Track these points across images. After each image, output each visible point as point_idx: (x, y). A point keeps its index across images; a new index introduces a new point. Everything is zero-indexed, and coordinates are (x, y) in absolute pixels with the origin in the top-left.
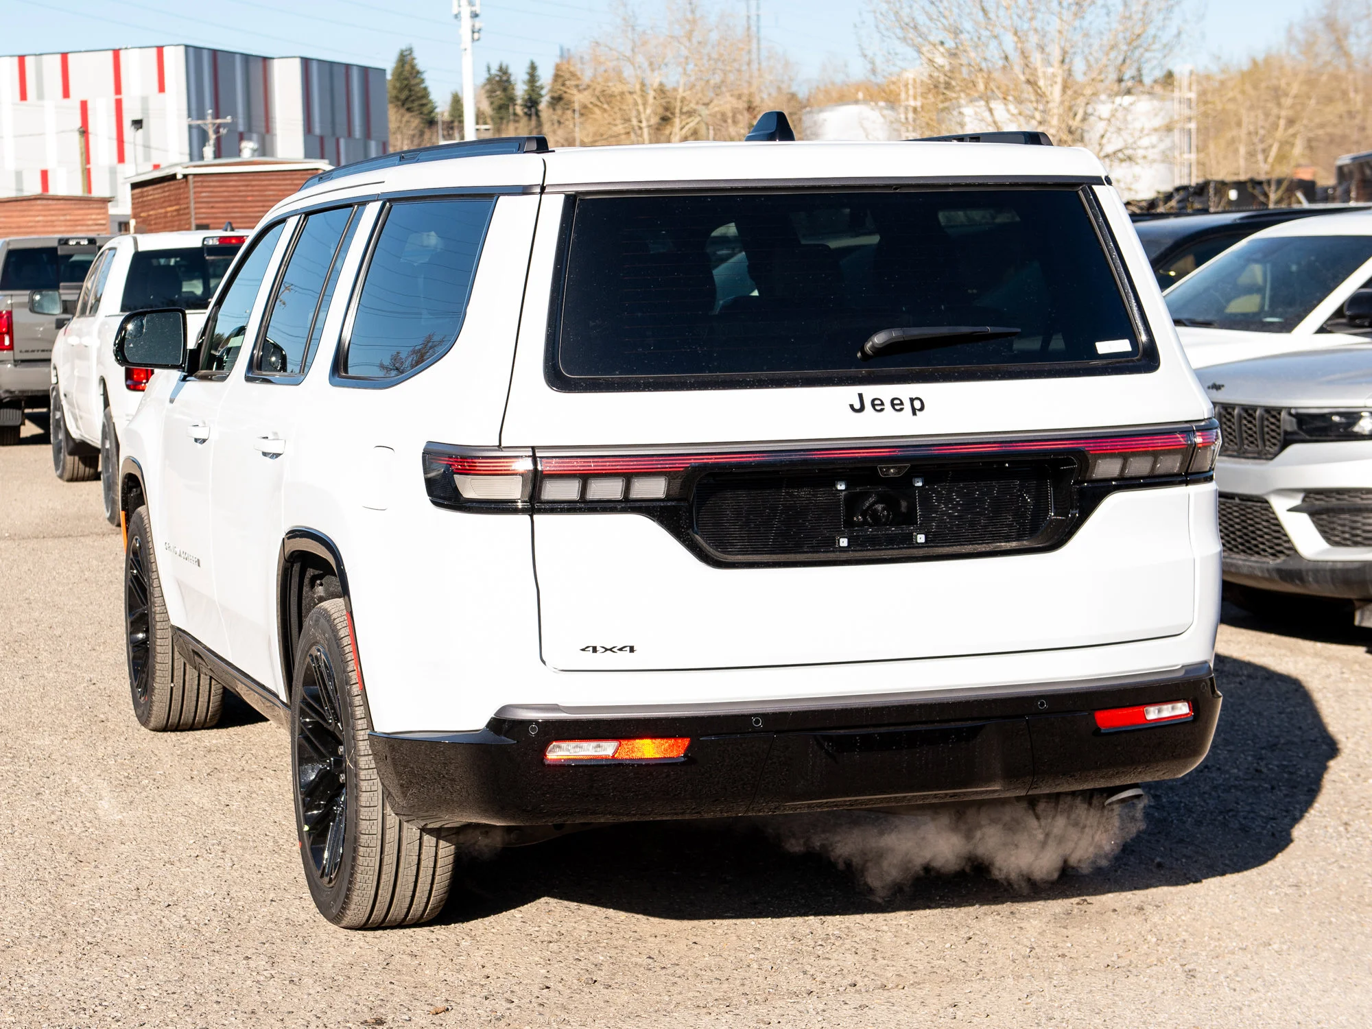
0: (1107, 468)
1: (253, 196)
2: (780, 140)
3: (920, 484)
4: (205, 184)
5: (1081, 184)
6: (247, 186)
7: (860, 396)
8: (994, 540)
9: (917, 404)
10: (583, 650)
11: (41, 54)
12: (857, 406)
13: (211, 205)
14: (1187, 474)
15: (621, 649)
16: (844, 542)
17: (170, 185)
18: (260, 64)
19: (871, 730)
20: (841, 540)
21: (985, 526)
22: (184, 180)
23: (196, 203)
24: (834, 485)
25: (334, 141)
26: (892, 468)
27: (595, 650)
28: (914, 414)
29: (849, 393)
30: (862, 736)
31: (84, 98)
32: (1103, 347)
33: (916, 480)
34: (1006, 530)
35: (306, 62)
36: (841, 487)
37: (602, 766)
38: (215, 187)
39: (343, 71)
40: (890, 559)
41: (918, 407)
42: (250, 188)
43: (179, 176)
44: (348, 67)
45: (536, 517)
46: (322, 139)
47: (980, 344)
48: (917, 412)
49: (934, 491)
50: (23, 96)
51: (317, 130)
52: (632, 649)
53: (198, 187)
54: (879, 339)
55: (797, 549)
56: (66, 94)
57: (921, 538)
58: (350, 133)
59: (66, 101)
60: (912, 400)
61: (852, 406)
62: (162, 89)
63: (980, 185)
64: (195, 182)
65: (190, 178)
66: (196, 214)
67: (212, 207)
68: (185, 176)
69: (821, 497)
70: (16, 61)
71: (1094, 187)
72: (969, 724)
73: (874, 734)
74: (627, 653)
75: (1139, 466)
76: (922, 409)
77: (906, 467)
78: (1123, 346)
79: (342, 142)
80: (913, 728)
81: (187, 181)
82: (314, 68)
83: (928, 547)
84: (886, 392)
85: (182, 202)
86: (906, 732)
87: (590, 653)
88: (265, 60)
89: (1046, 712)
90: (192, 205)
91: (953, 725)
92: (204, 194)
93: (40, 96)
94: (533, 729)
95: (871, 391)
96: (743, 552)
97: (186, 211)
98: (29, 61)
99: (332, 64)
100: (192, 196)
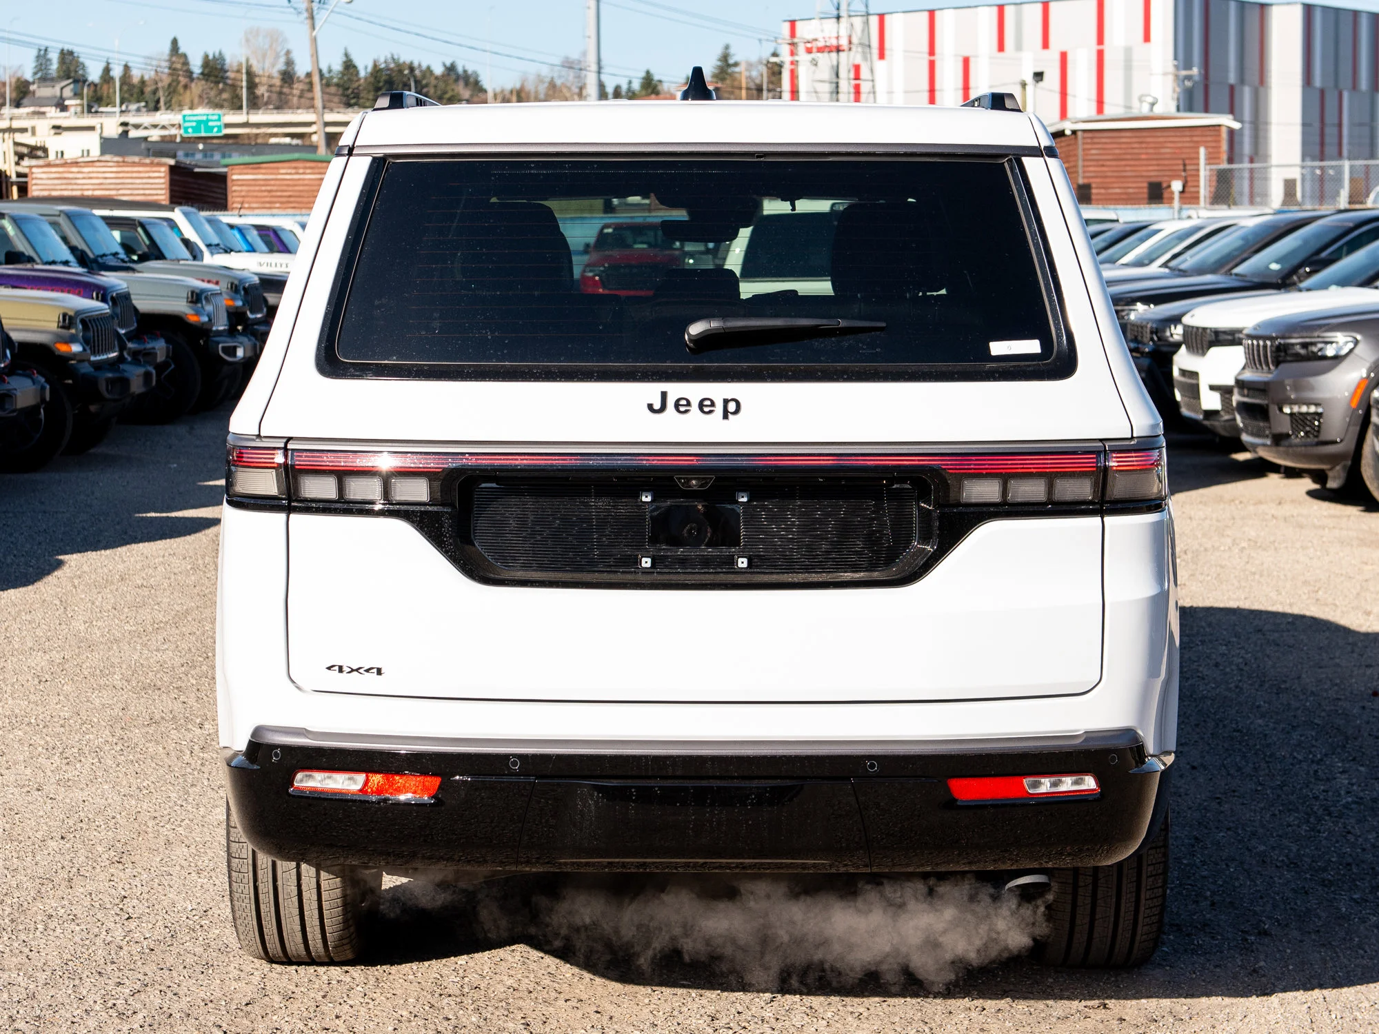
0: (984, 491)
1: (1147, 154)
2: (692, 99)
3: (745, 499)
4: (1096, 140)
5: (1006, 155)
6: (1141, 143)
7: (664, 395)
8: (838, 570)
9: (732, 407)
10: (329, 668)
11: (1021, 4)
12: (657, 406)
13: (1101, 163)
14: (1103, 501)
15: (367, 671)
16: (646, 563)
17: (1061, 142)
18: (1257, 10)
19: (651, 783)
20: (644, 560)
21: (828, 552)
22: (1073, 136)
23: (1084, 160)
24: (638, 496)
25: (1336, 93)
26: (695, 479)
27: (341, 669)
28: (725, 416)
29: (651, 391)
30: (638, 788)
31: (1064, 49)
32: (998, 348)
33: (741, 494)
34: (854, 558)
35: (1308, 10)
36: (646, 498)
37: (347, 801)
38: (1106, 143)
39: (1351, 18)
40: (692, 585)
41: (731, 409)
42: (1144, 145)
43: (1068, 132)
44: (1356, 14)
45: (292, 516)
46: (1322, 92)
47: (833, 339)
48: (730, 416)
49: (764, 508)
50: (1001, 48)
51: (1318, 82)
52: (379, 672)
53: (1087, 143)
54: (696, 329)
55: (590, 566)
56: (1046, 45)
57: (743, 563)
58: (1355, 86)
59: (1046, 52)
60: (726, 402)
61: (650, 407)
62: (1147, 38)
63: (906, 154)
64: (1084, 138)
65: (1079, 134)
66: (1084, 172)
67: (1103, 166)
68: (1074, 132)
69: (623, 508)
70: (995, 10)
71: (1024, 159)
72: (778, 782)
73: (655, 787)
74: (373, 676)
75: (1033, 490)
76: (737, 412)
77: (711, 479)
78: (1032, 346)
79: (1346, 95)
80: (704, 783)
81: (1076, 138)
82: (1318, 17)
83: (749, 573)
84: (695, 391)
85: (1071, 159)
86: (694, 788)
87: (335, 673)
88: (1263, 6)
89: (877, 775)
90: (1080, 163)
91: (755, 783)
92: (1094, 152)
93: (1019, 47)
94: (276, 755)
95: (676, 390)
96: (526, 567)
97: (1074, 169)
98: (1009, 12)
99: (1337, 10)
100: (1080, 152)
